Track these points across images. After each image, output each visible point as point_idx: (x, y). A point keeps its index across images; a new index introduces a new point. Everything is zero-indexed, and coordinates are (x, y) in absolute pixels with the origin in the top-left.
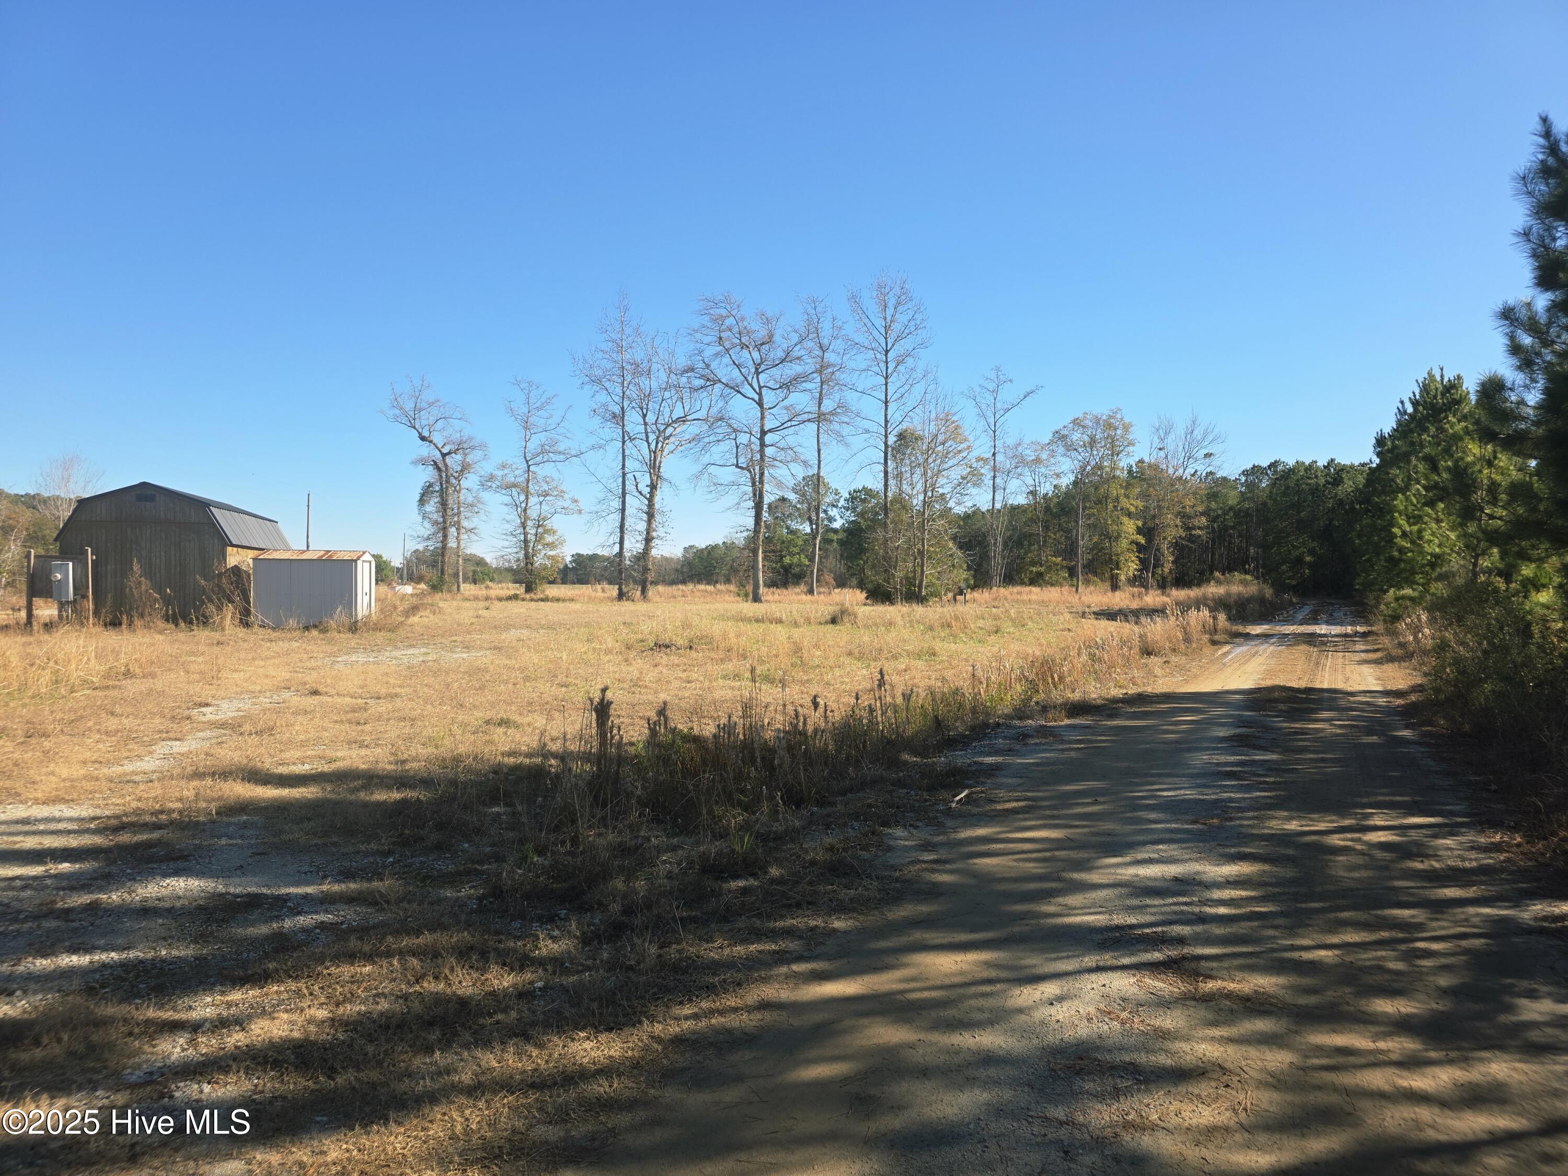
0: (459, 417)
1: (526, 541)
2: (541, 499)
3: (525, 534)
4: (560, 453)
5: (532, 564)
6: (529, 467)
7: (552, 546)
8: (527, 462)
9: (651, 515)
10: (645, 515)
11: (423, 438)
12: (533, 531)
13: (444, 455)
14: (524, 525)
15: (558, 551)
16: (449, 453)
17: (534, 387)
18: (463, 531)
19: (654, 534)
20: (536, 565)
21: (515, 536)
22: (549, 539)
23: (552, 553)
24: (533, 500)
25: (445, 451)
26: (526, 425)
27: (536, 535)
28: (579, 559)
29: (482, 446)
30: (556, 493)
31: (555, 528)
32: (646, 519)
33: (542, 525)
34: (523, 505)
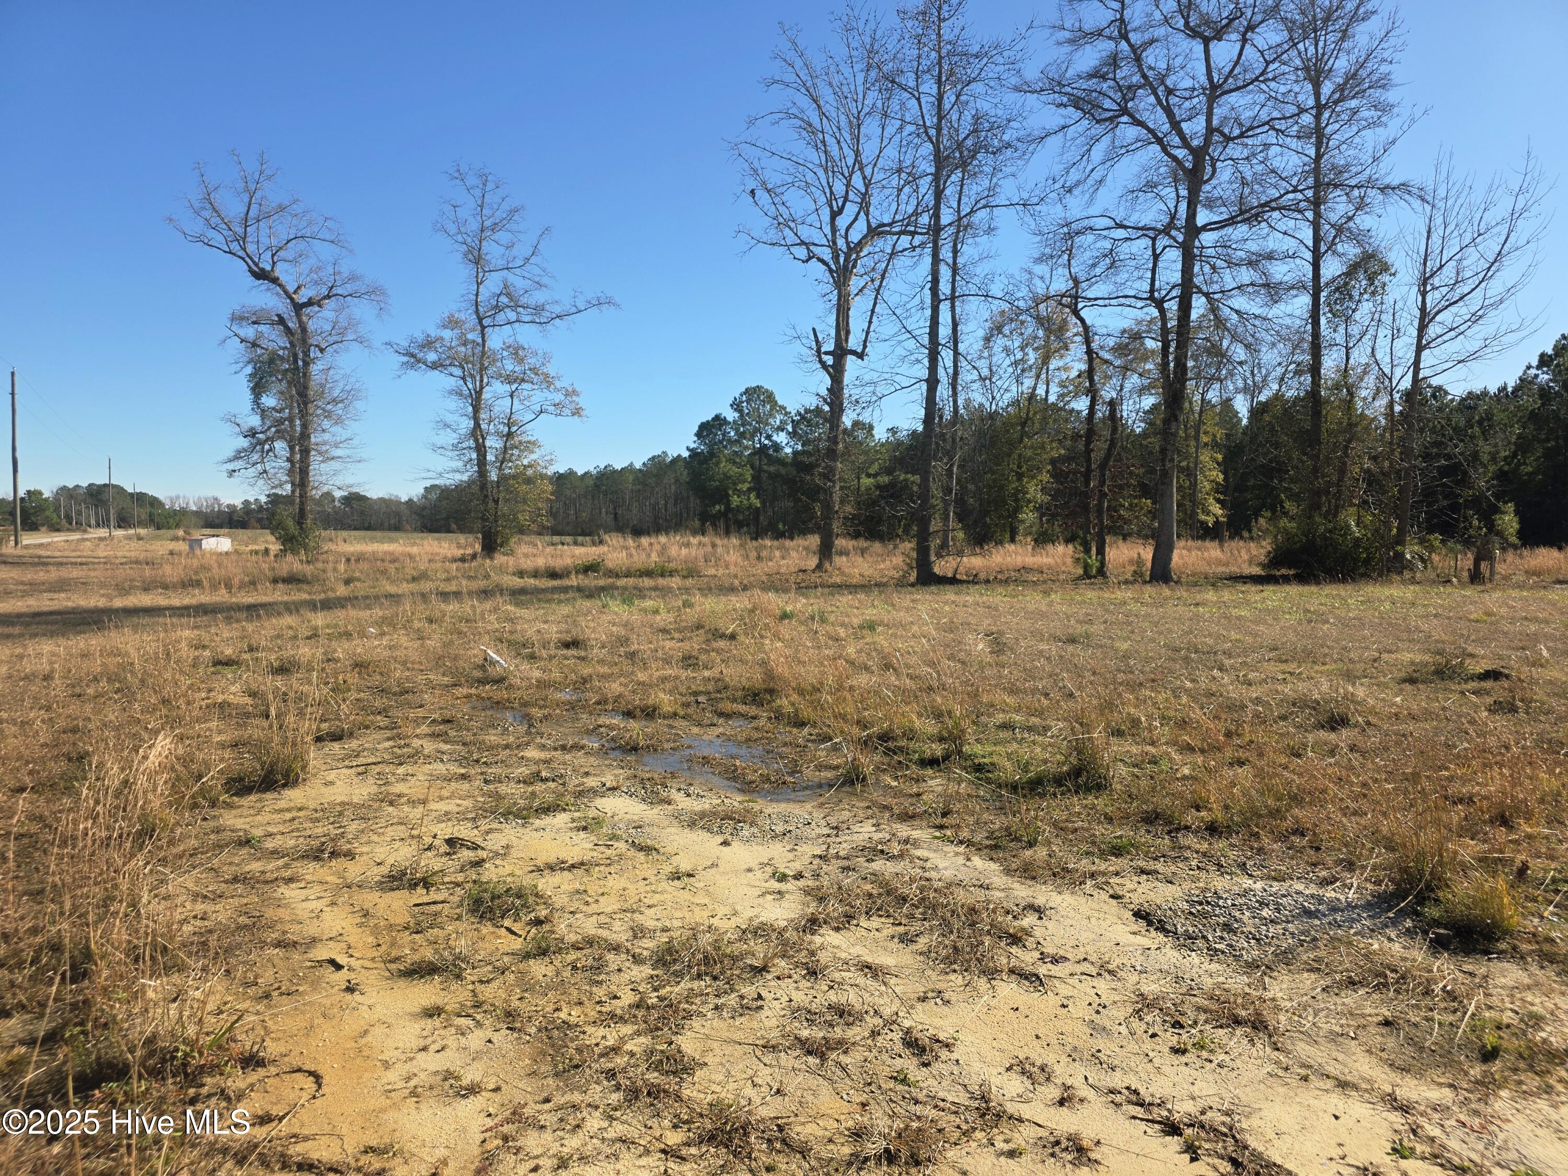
0: (331, 236)
1: (482, 461)
2: (512, 387)
3: (481, 449)
5: (497, 503)
6: (483, 329)
8: (480, 320)
11: (261, 275)
12: (497, 444)
13: (298, 308)
14: (476, 432)
16: (310, 303)
21: (458, 452)
25: (301, 298)
26: (476, 259)
29: (374, 293)
33: (519, 434)
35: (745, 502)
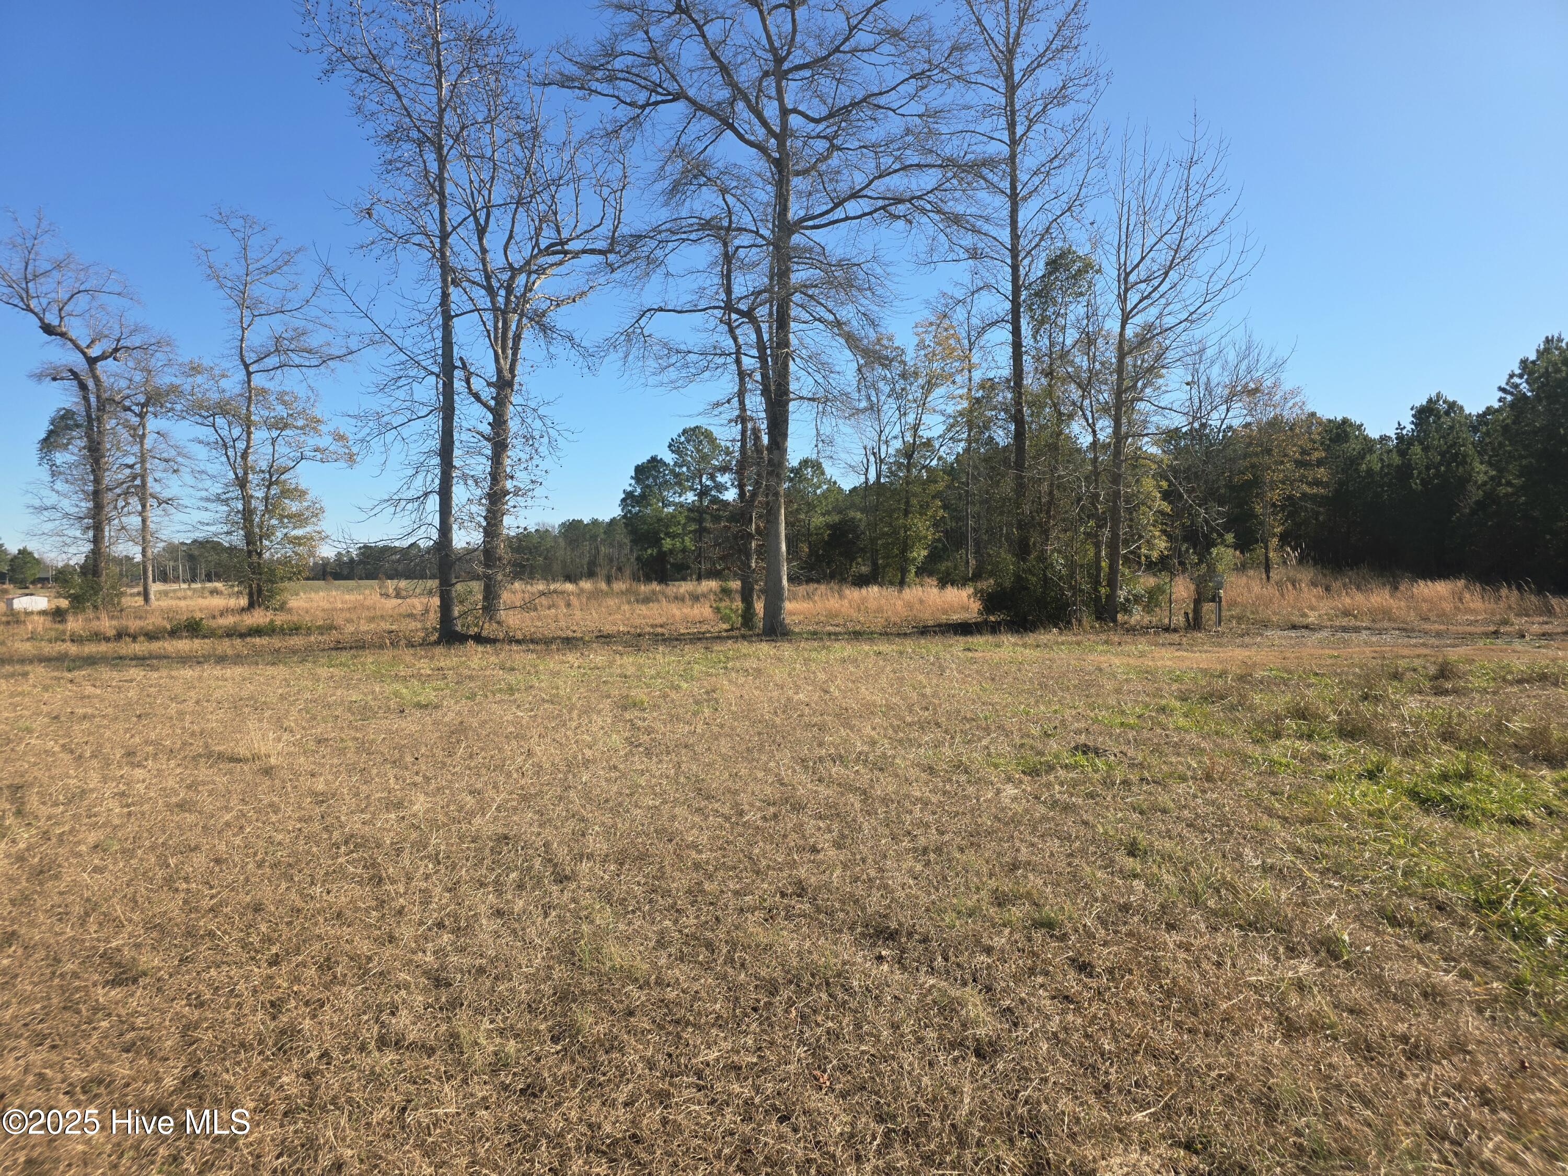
0: (118, 290)
1: (248, 513)
2: (275, 433)
3: (247, 499)
4: (309, 352)
5: (260, 555)
6: (249, 374)
7: (299, 519)
8: (246, 366)
9: (499, 446)
10: (488, 445)
11: (48, 330)
12: (260, 494)
13: (91, 361)
14: (242, 483)
15: (308, 529)
16: (103, 357)
17: (257, 228)
18: (151, 501)
19: (509, 485)
20: (267, 555)
21: (226, 502)
22: (293, 507)
23: (299, 532)
24: (260, 435)
25: (93, 353)
26: (243, 299)
27: (266, 498)
28: (367, 551)
30: (300, 423)
31: (303, 486)
32: (489, 452)
33: (277, 482)
34: (241, 445)
35: (678, 544)
